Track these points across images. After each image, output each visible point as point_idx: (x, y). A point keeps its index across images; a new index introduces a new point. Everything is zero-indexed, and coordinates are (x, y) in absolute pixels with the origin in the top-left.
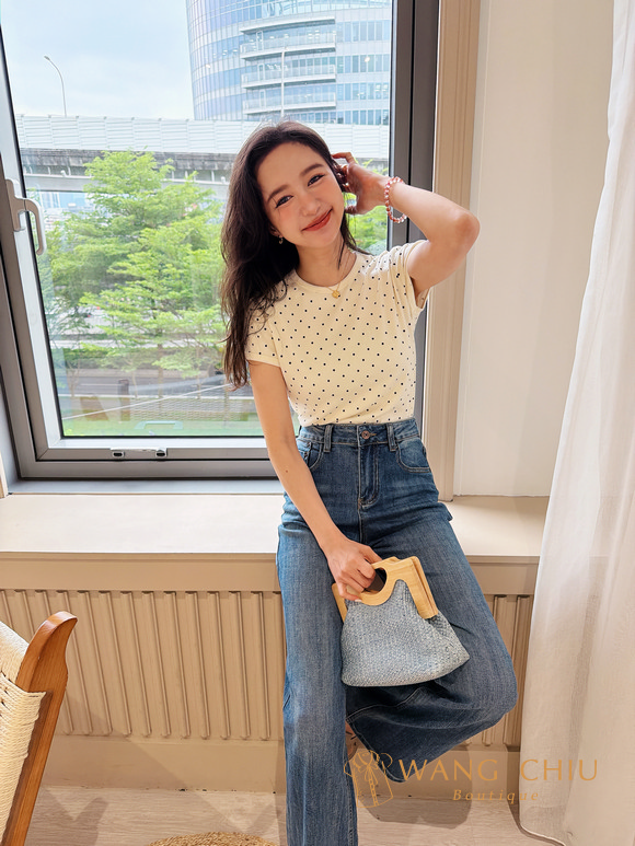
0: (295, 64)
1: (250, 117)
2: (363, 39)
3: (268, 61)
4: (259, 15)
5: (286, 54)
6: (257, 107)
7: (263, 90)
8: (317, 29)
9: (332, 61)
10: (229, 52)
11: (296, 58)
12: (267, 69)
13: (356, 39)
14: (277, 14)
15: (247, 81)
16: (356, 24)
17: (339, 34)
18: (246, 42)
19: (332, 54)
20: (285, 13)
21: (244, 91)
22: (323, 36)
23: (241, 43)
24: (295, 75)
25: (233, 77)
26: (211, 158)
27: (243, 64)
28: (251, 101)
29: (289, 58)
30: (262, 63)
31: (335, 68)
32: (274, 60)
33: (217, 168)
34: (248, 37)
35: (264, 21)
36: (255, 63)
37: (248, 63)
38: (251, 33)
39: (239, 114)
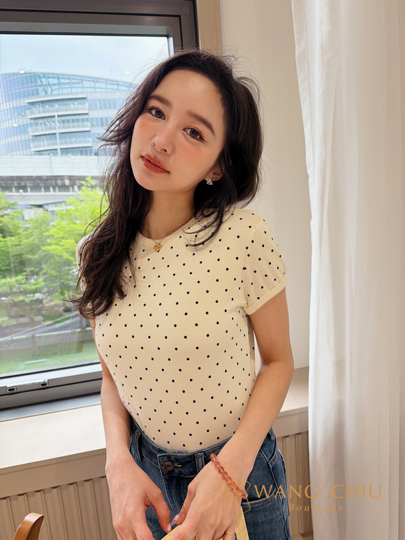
0: (64, 122)
1: (36, 153)
2: (105, 108)
3: (45, 120)
4: (38, 94)
5: (58, 116)
6: (40, 146)
7: (44, 137)
8: (76, 103)
9: (87, 120)
10: (19, 114)
11: (64, 118)
12: (45, 124)
13: (101, 108)
14: (49, 93)
15: (32, 132)
16: (100, 100)
17: (90, 105)
18: (30, 108)
19: (86, 116)
20: (55, 92)
21: (31, 137)
22: (80, 106)
23: (26, 109)
24: (64, 128)
25: (22, 129)
26: (11, 178)
27: (29, 121)
28: (36, 143)
29: (60, 118)
30: (41, 121)
31: (89, 124)
32: (50, 119)
33: (16, 185)
34: (31, 106)
35: (41, 97)
36: (37, 121)
37: (32, 121)
38: (33, 104)
39: (28, 151)
